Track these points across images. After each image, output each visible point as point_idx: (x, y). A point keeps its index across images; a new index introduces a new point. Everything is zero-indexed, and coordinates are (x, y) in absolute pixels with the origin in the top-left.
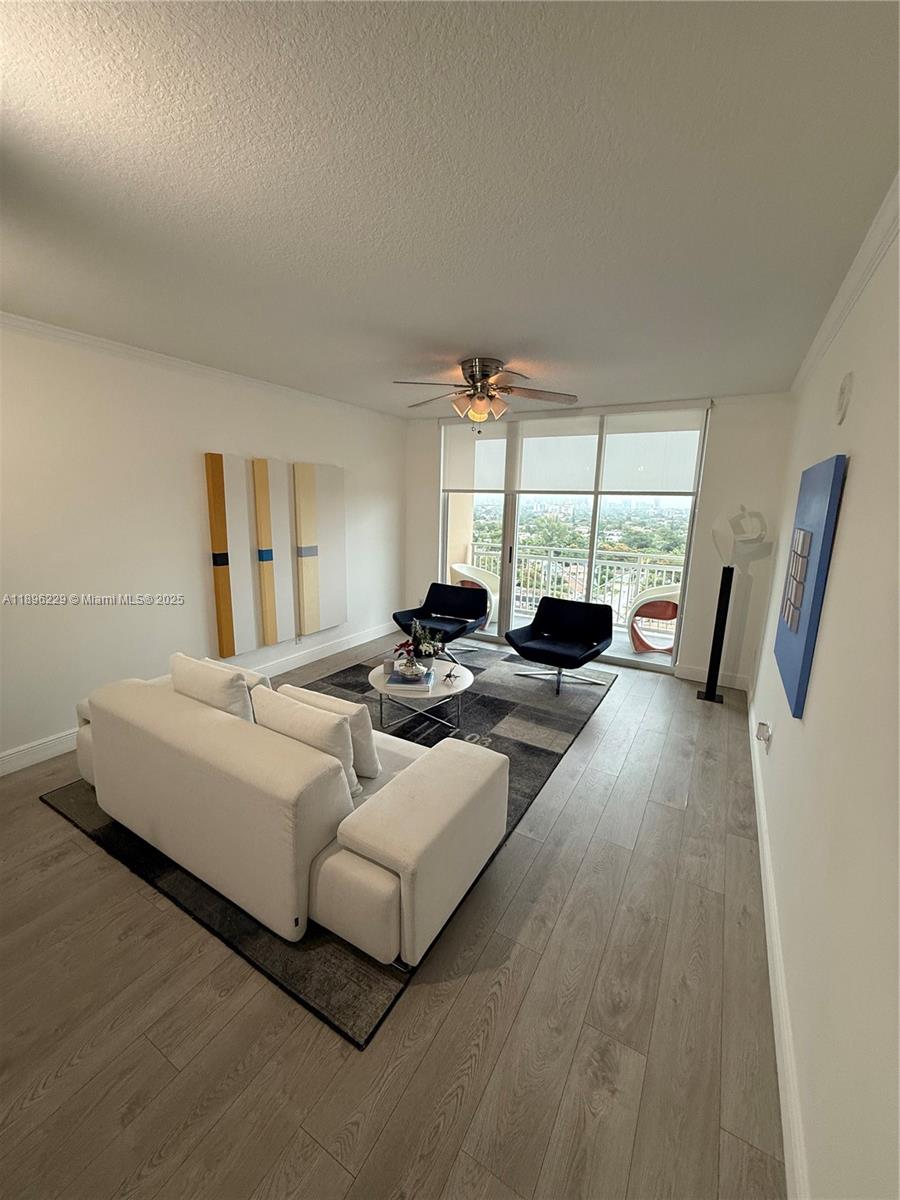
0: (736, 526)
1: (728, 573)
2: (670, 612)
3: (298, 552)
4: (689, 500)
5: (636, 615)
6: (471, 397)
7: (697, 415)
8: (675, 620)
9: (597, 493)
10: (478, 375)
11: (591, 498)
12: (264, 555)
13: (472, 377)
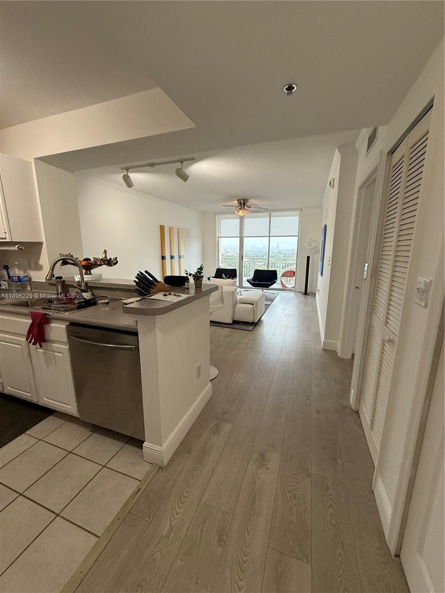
0: (310, 244)
1: (308, 257)
2: (292, 275)
3: (180, 257)
4: (297, 237)
5: (282, 276)
6: (240, 209)
7: (298, 213)
8: (294, 277)
9: (269, 237)
10: (242, 204)
11: (268, 238)
12: (172, 257)
13: (241, 204)
